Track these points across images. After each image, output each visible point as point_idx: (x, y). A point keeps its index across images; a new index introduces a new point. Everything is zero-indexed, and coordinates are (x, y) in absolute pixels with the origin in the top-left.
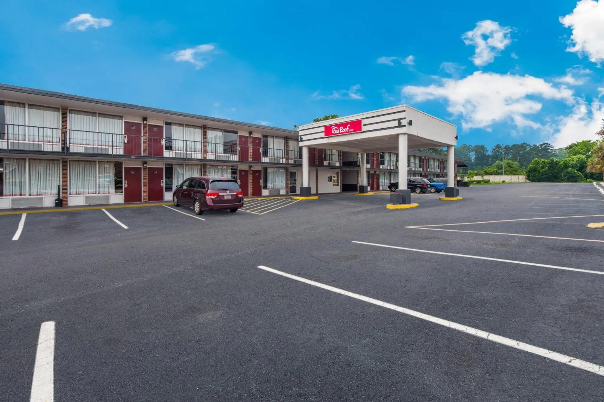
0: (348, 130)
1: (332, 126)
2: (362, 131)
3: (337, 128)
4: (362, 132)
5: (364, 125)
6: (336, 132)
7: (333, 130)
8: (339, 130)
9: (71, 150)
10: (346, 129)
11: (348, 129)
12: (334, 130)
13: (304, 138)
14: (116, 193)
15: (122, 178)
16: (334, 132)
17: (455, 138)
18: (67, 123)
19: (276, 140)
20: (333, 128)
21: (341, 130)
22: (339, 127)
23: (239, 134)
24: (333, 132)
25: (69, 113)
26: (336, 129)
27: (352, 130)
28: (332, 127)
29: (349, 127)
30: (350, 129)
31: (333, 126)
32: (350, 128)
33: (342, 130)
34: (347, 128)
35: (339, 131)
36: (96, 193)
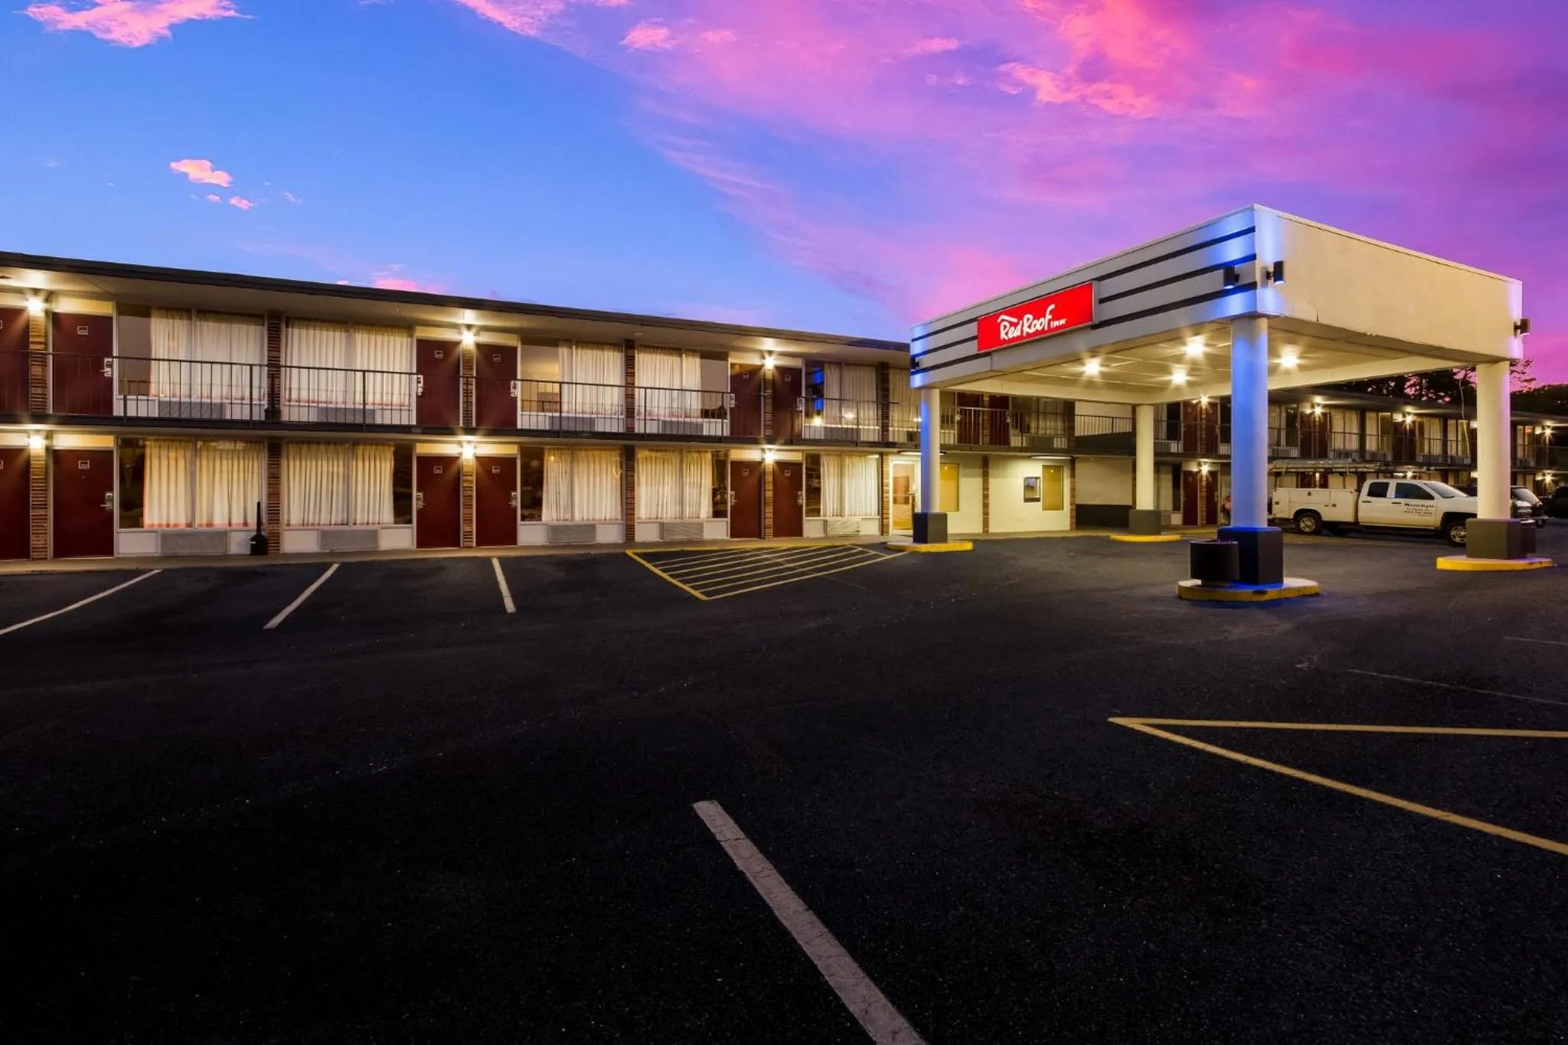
0: (1049, 324)
1: (998, 316)
2: (1096, 320)
3: (1015, 320)
4: (1094, 327)
5: (1102, 301)
6: (1010, 336)
7: (1002, 328)
8: (1019, 327)
9: (285, 417)
10: (1042, 320)
11: (1049, 321)
12: (1005, 327)
13: (926, 361)
14: (396, 523)
15: (410, 486)
16: (1007, 334)
17: (1516, 328)
18: (279, 351)
19: (850, 375)
20: (1003, 320)
21: (1026, 325)
22: (1021, 318)
23: (730, 360)
24: (1003, 336)
25: (287, 327)
26: (1012, 324)
27: (1062, 322)
28: (999, 320)
29: (1051, 312)
30: (1055, 318)
31: (1003, 317)
32: (1056, 316)
33: (1029, 327)
34: (1044, 317)
35: (1022, 331)
36: (347, 524)
